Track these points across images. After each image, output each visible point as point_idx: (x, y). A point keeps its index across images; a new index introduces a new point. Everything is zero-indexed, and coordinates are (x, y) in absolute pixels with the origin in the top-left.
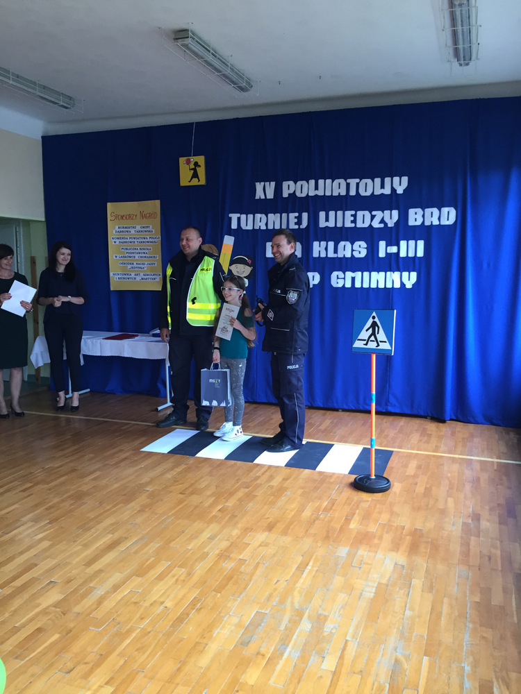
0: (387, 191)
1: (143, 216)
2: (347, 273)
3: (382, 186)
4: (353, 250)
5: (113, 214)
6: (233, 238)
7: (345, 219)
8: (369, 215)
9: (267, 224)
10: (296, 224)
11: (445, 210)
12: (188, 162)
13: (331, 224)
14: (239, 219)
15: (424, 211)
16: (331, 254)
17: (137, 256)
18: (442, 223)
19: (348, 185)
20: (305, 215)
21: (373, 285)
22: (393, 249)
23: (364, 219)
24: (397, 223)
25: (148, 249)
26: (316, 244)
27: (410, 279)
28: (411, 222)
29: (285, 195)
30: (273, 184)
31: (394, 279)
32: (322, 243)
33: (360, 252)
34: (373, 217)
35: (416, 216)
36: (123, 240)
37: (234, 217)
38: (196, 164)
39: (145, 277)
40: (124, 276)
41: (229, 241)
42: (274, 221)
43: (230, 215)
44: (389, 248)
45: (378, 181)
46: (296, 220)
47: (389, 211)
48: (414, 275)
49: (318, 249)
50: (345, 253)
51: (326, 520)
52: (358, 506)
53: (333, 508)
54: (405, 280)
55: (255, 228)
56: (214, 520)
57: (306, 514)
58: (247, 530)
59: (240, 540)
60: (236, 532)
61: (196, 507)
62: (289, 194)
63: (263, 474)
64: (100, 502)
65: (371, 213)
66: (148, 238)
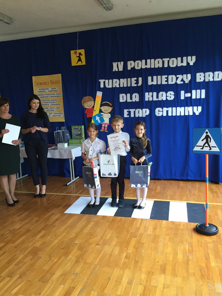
0: (185, 64)
1: (52, 83)
2: (164, 108)
3: (182, 62)
4: (167, 96)
5: (36, 82)
6: (102, 92)
7: (162, 80)
8: (175, 77)
9: (119, 85)
10: (135, 84)
11: (216, 73)
12: (76, 53)
13: (155, 83)
14: (104, 82)
15: (205, 74)
16: (155, 99)
17: (50, 104)
18: (215, 80)
19: (163, 62)
20: (140, 79)
21: (178, 114)
22: (188, 95)
23: (172, 80)
24: (190, 81)
25: (56, 100)
26: (147, 94)
27: (198, 110)
28: (198, 80)
29: (129, 68)
30: (122, 63)
31: (189, 111)
32: (150, 93)
33: (170, 97)
34: (177, 78)
35: (201, 77)
36: (42, 96)
37: (102, 81)
38: (80, 54)
39: (55, 115)
41: (99, 94)
42: (124, 83)
43: (100, 80)
44: (186, 94)
45: (179, 59)
46: (135, 82)
47: (186, 75)
48: (200, 108)
49: (148, 97)
50: (163, 98)
51: (194, 260)
52: (207, 247)
53: (194, 250)
54: (195, 111)
55: (113, 87)
56: (125, 266)
57: (180, 256)
58: (150, 274)
59: (149, 283)
60: (143, 276)
61: (110, 255)
62: (131, 68)
63: (140, 225)
64: (49, 256)
65: (176, 76)
66: (56, 94)
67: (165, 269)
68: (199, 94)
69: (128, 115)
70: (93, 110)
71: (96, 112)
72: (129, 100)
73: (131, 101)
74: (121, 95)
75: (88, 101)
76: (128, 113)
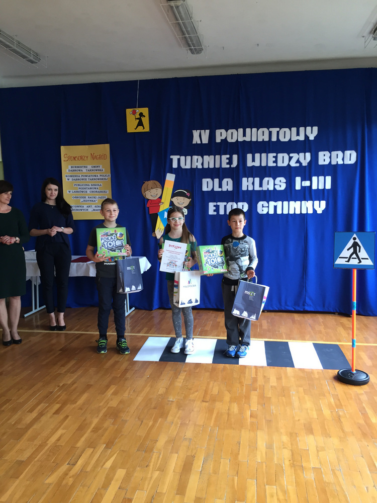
0: (302, 138)
1: (94, 157)
2: (270, 203)
3: (298, 134)
4: (275, 185)
5: (66, 156)
6: (174, 175)
7: (268, 160)
8: (288, 157)
9: (202, 164)
10: (227, 164)
11: (348, 153)
12: (134, 113)
13: (257, 164)
14: (179, 160)
15: (330, 153)
16: (257, 188)
17: (88, 191)
18: (345, 163)
19: (270, 133)
20: (235, 157)
21: (292, 212)
22: (307, 183)
23: (283, 160)
24: (310, 163)
25: (98, 185)
26: (244, 180)
27: (320, 206)
28: (321, 162)
29: (218, 140)
30: (208, 131)
31: (308, 207)
32: (249, 179)
33: (280, 186)
34: (290, 158)
35: (325, 158)
36: (76, 178)
37: (175, 158)
38: (141, 114)
39: (97, 208)
40: (77, 208)
41: (170, 178)
42: (209, 161)
43: (171, 157)
44: (303, 182)
45: (294, 130)
46: (228, 161)
47: (303, 154)
48: (323, 203)
49: (247, 184)
50: (269, 186)
51: (348, 417)
52: (359, 399)
53: (343, 404)
54: (316, 207)
55: (193, 167)
56: (255, 427)
57: (326, 412)
58: (293, 435)
59: (296, 447)
60: (285, 438)
61: (228, 414)
62: (221, 140)
63: (256, 375)
64: (139, 419)
65: (289, 155)
66: (99, 175)
67: (312, 429)
68: (322, 183)
69: (214, 211)
70: (160, 202)
71: (165, 206)
72: (217, 189)
73: (220, 190)
74: (205, 181)
75: (152, 188)
76: (215, 208)
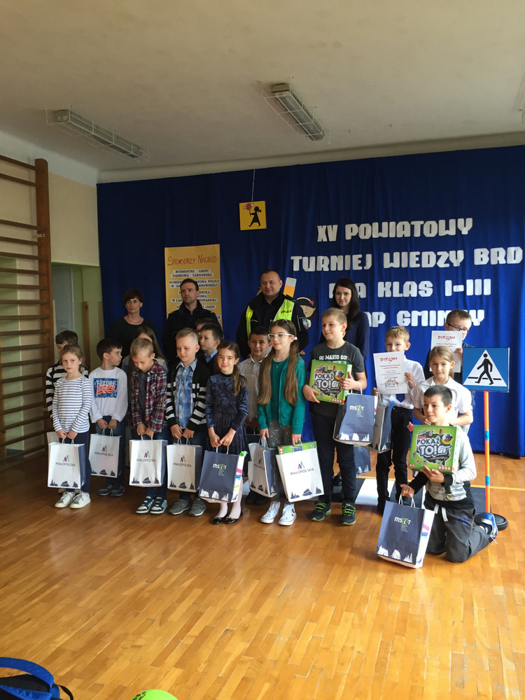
0: (452, 232)
1: (201, 260)
2: (413, 312)
3: (447, 228)
4: (418, 290)
5: (170, 259)
6: (295, 280)
7: (410, 260)
8: (435, 256)
9: (329, 266)
10: (359, 265)
11: (511, 250)
13: (396, 265)
14: (301, 262)
15: (489, 251)
16: (396, 294)
18: (509, 262)
19: (412, 227)
20: (369, 257)
22: (460, 288)
23: (429, 260)
24: (463, 263)
25: (207, 292)
26: (380, 284)
27: (478, 317)
28: (477, 262)
29: (348, 237)
30: (335, 227)
32: (387, 283)
33: (426, 292)
34: (438, 258)
35: (482, 256)
37: (296, 259)
38: (257, 209)
41: (291, 283)
42: (337, 263)
43: (292, 258)
44: (455, 287)
45: (442, 222)
46: (360, 262)
47: (454, 252)
48: (481, 313)
49: (383, 289)
50: (411, 292)
55: (318, 270)
56: (351, 563)
62: (352, 237)
65: (436, 254)
66: (207, 281)
